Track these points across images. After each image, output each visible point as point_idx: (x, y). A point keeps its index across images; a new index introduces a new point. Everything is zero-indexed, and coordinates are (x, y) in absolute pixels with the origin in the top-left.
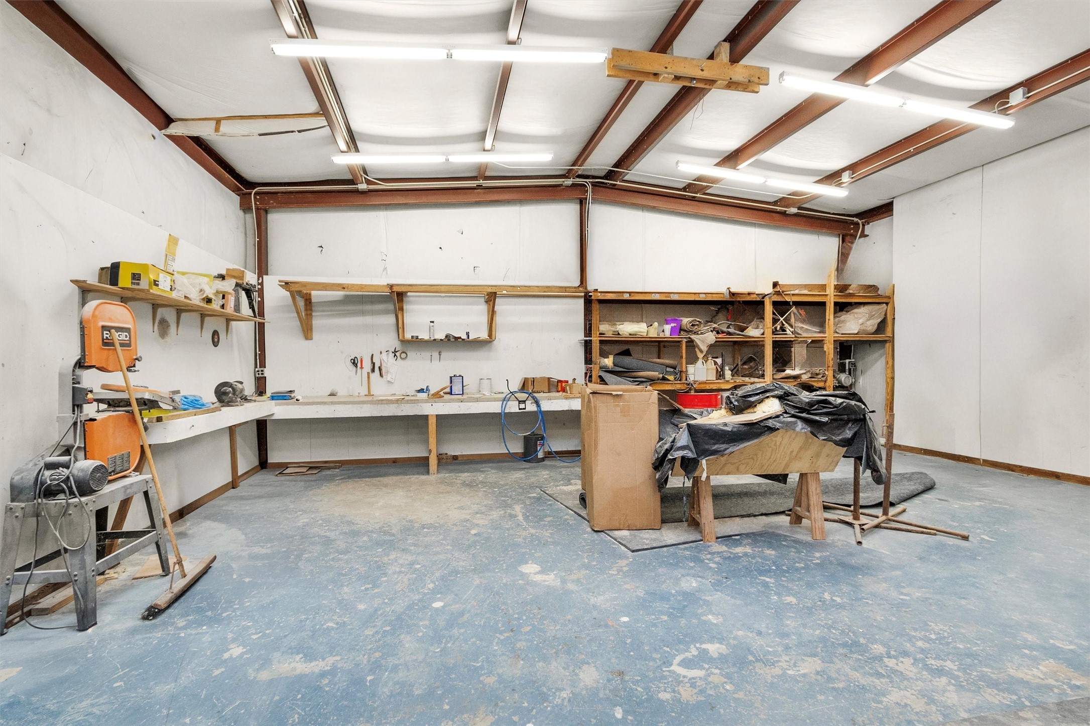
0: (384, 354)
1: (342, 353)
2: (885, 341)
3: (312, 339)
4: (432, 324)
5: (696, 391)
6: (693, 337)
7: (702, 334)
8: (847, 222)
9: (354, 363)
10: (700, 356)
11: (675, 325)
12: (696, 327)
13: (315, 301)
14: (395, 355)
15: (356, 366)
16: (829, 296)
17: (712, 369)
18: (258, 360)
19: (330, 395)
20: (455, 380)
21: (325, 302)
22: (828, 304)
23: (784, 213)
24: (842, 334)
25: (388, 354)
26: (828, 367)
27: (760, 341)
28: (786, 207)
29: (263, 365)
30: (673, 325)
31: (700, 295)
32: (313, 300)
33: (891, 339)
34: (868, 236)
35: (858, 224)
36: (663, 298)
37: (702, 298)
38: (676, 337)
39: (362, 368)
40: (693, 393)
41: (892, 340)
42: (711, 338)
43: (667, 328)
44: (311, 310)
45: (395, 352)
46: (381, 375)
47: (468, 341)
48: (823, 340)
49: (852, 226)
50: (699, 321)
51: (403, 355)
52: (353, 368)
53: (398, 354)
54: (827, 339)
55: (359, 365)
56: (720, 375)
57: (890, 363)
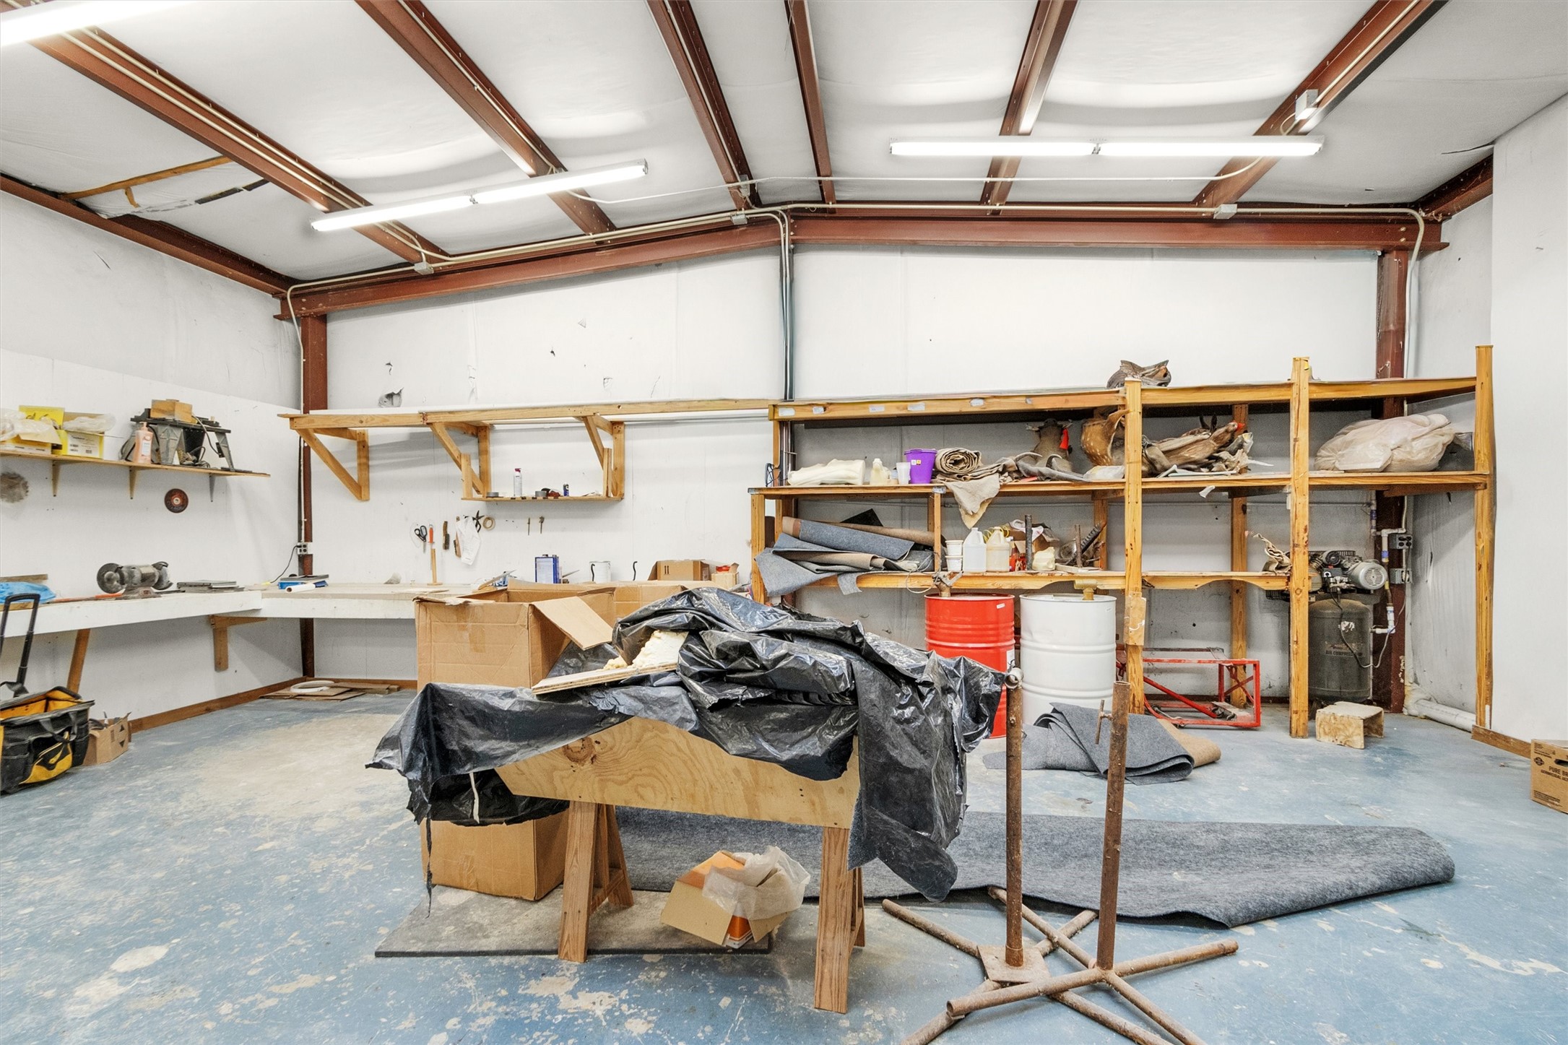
0: (463, 520)
1: (407, 519)
2: (1472, 487)
3: (367, 500)
4: (517, 473)
5: (954, 593)
6: (954, 486)
7: (974, 478)
8: (1385, 222)
9: (422, 535)
10: (970, 522)
11: (919, 462)
12: (962, 465)
13: (375, 443)
14: (478, 523)
15: (424, 539)
16: (1295, 388)
17: (1001, 549)
18: (303, 531)
19: (386, 583)
20: (542, 563)
21: (388, 445)
22: (1294, 406)
23: (1210, 221)
24: (1346, 471)
25: (467, 521)
26: (1295, 546)
27: (1115, 491)
28: (1212, 206)
29: (309, 538)
30: (914, 462)
31: (973, 401)
32: (370, 443)
33: (1488, 480)
34: (1447, 245)
35: (1415, 222)
36: (893, 410)
37: (976, 406)
38: (921, 486)
39: (432, 541)
40: (945, 596)
41: (1490, 483)
42: (991, 485)
43: (904, 469)
44: (368, 458)
45: (477, 518)
46: (458, 554)
47: (567, 500)
48: (1283, 486)
49: (1403, 229)
50: (964, 453)
51: (489, 523)
52: (419, 541)
53: (481, 521)
54: (1291, 483)
55: (428, 538)
56: (1021, 561)
57: (1486, 537)
